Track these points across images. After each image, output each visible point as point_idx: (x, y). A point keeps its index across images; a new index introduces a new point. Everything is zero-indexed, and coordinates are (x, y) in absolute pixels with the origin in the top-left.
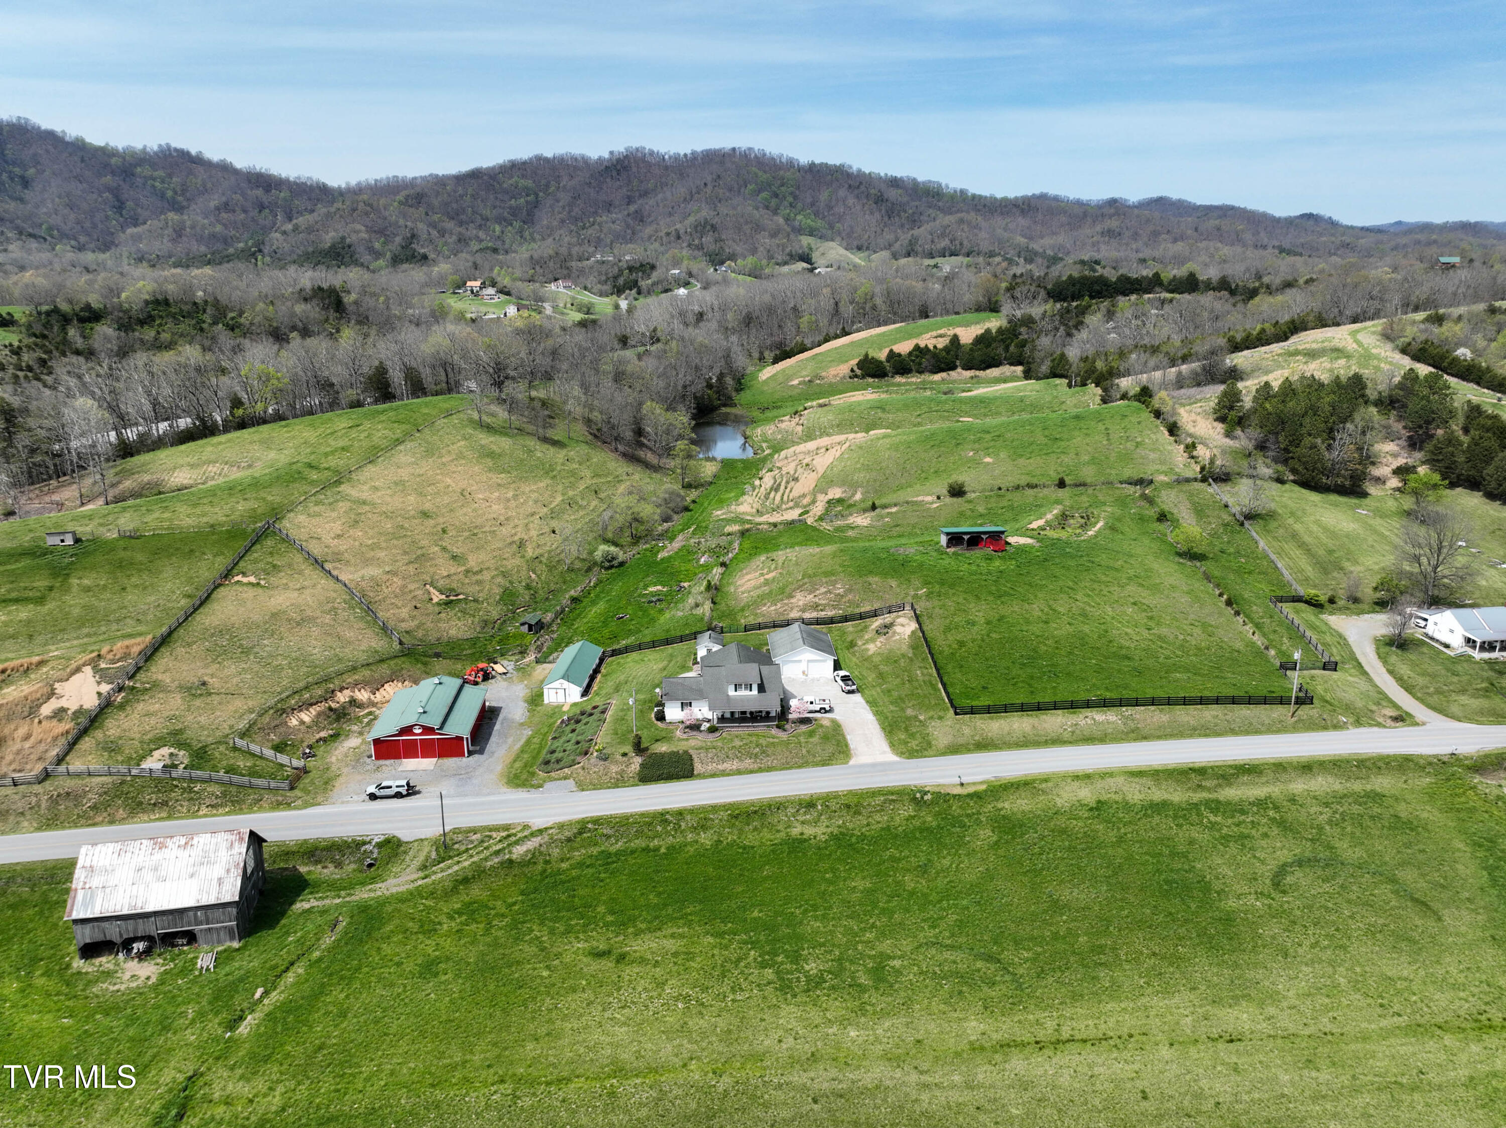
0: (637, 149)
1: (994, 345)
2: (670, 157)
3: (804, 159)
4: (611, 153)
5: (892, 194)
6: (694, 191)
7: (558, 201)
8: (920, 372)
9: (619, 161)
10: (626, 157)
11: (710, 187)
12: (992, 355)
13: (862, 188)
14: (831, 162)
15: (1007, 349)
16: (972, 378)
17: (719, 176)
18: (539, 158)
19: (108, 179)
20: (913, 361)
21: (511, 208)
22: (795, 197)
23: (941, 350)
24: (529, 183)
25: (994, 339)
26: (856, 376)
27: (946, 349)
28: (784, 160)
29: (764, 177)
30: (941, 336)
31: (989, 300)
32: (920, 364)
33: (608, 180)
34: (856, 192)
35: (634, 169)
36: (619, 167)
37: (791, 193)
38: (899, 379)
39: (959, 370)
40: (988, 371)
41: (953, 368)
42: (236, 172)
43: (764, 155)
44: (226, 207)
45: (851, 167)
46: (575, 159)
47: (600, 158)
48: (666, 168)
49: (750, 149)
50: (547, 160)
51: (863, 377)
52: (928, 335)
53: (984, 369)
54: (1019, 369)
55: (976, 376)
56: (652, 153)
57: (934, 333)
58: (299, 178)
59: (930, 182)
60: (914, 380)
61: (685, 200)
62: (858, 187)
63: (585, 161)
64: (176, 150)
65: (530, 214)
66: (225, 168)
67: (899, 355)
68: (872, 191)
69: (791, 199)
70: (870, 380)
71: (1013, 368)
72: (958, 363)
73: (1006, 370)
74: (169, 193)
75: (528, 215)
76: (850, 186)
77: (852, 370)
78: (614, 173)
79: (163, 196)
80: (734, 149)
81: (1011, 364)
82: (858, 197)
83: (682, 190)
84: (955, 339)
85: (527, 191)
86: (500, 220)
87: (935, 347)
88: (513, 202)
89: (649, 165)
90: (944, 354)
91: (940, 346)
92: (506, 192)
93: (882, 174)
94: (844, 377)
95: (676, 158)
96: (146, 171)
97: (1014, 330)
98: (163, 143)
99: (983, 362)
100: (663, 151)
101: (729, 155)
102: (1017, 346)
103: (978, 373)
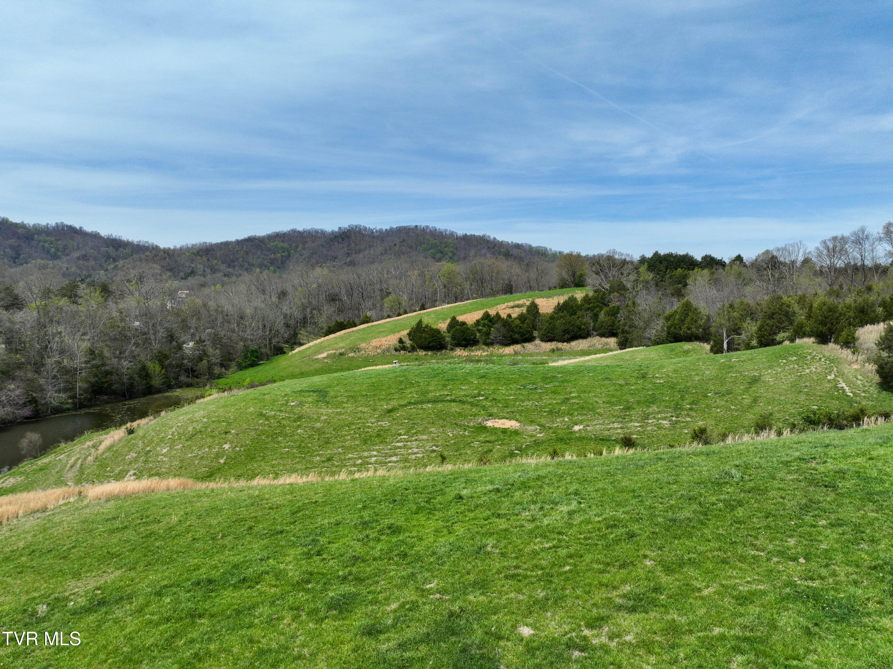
0: (356, 227)
1: (579, 313)
2: (376, 231)
3: (460, 233)
4: (340, 228)
5: (515, 252)
6: (388, 248)
7: (301, 255)
8: (489, 344)
9: (344, 233)
10: (349, 231)
11: (398, 246)
12: (578, 323)
13: (496, 248)
14: (477, 233)
15: (596, 317)
16: (553, 351)
17: (404, 240)
18: (294, 231)
19: (12, 241)
20: (479, 331)
21: (271, 259)
22: (454, 254)
23: (515, 319)
24: (286, 245)
25: (580, 308)
26: (404, 348)
27: (522, 317)
28: (447, 233)
29: (433, 241)
30: (518, 306)
31: (574, 275)
32: (488, 334)
33: (336, 244)
34: (492, 250)
35: (353, 238)
36: (343, 236)
37: (451, 252)
38: (459, 352)
39: (537, 342)
40: (573, 343)
41: (530, 339)
42: (101, 238)
43: (436, 230)
44: (85, 257)
45: (489, 237)
46: (316, 232)
47: (333, 232)
48: (374, 237)
49: (427, 227)
50: (299, 232)
51: (413, 349)
52: (504, 306)
53: (569, 340)
54: (612, 341)
55: (558, 349)
56: (365, 229)
57: (511, 304)
58: (140, 242)
59: (540, 247)
60: (479, 353)
61: (382, 254)
62: (494, 248)
63: (323, 233)
64: (67, 226)
65: (283, 263)
66: (95, 236)
67: (464, 323)
68: (502, 250)
69: (450, 255)
70: (422, 353)
71: (604, 340)
72: (536, 334)
73: (596, 341)
74: (53, 250)
75: (282, 263)
76: (489, 248)
77: (401, 341)
78: (340, 240)
79: (48, 252)
80: (416, 226)
81: (602, 335)
82: (493, 254)
83: (380, 249)
84: (533, 308)
85: (283, 249)
86: (260, 266)
87: (509, 316)
88: (273, 256)
89: (363, 235)
90: (518, 322)
91: (514, 316)
92: (269, 250)
93: (510, 242)
94: (388, 350)
95: (381, 231)
96: (43, 237)
97: (603, 298)
98: (59, 222)
99: (566, 332)
100: (372, 227)
101: (413, 229)
102: (607, 314)
103: (560, 345)
